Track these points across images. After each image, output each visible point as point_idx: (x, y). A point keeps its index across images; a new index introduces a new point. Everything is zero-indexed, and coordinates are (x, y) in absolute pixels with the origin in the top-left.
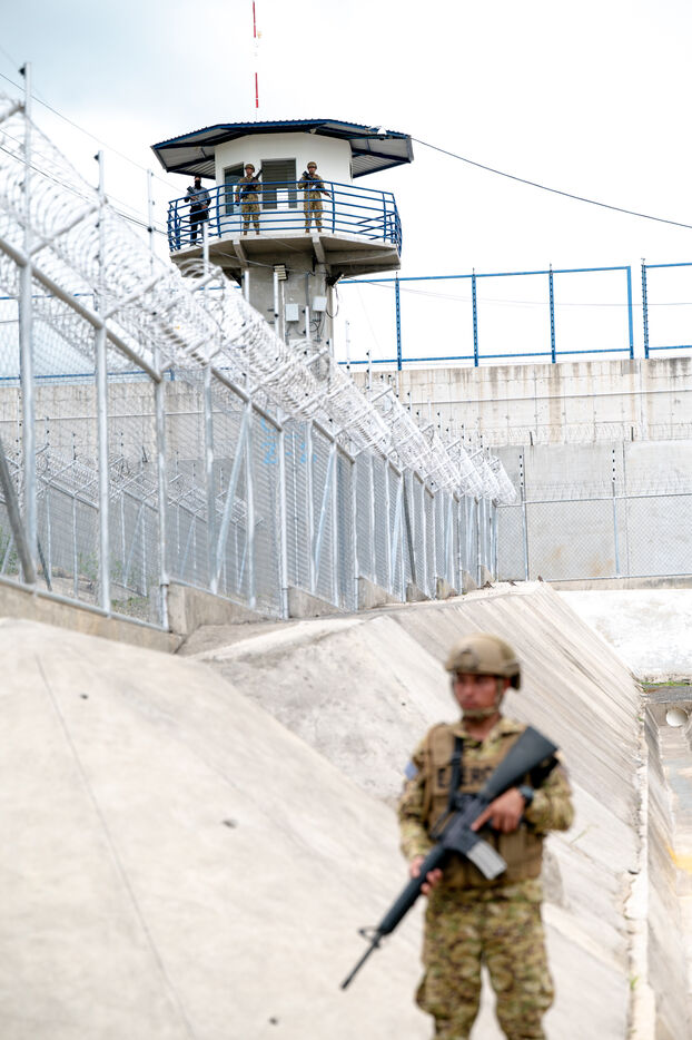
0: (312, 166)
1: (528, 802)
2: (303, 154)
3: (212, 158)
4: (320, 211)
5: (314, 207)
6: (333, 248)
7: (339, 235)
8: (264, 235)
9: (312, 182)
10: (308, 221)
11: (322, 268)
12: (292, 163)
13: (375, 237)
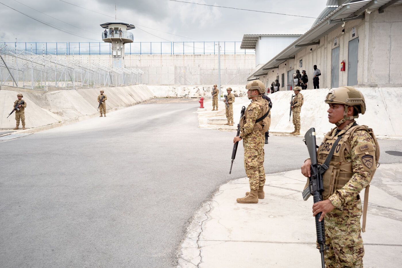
0: (120, 29)
1: (22, 105)
2: (120, 27)
3: (108, 27)
4: (121, 35)
5: (120, 34)
6: (123, 40)
7: (124, 38)
8: (114, 38)
9: (120, 31)
10: (120, 36)
11: (122, 42)
12: (118, 28)
13: (129, 38)
